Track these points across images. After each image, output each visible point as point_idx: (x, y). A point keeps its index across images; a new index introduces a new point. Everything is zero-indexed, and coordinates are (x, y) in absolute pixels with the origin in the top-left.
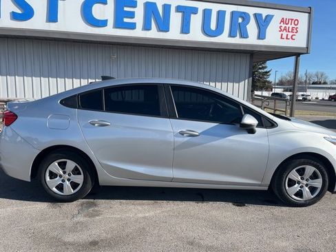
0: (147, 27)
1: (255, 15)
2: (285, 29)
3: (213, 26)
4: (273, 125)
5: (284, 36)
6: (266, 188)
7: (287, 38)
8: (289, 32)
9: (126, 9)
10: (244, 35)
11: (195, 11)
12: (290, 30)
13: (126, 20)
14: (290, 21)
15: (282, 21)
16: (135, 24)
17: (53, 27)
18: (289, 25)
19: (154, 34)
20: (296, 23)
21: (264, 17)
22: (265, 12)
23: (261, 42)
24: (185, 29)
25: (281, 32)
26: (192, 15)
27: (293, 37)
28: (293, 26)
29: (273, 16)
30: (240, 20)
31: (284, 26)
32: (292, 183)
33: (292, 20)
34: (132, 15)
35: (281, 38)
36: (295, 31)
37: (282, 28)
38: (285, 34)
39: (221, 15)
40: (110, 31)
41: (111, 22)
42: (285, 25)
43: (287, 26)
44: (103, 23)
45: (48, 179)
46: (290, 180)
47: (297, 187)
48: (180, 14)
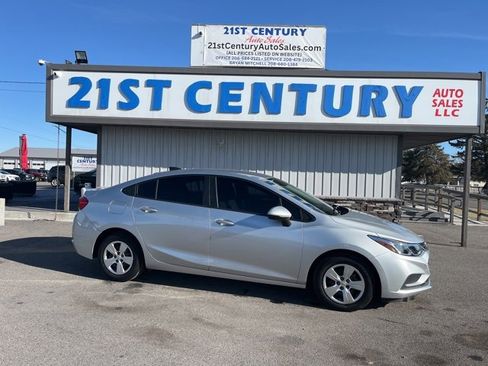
0: (254, 110)
1: (396, 89)
2: (442, 103)
3: (337, 104)
4: (310, 218)
5: (441, 112)
6: (304, 286)
7: (445, 115)
8: (447, 106)
9: (231, 92)
10: (380, 113)
11: (313, 88)
12: (450, 103)
13: (231, 104)
14: (449, 92)
15: (437, 92)
16: (241, 107)
17: (156, 115)
18: (448, 97)
19: (262, 117)
20: (459, 94)
21: (408, 90)
22: (409, 84)
23: (405, 122)
24: (300, 109)
25: (436, 108)
26: (309, 94)
27: (456, 113)
28: (454, 97)
29: (422, 87)
30: (374, 96)
31: (439, 99)
32: (330, 283)
33: (452, 90)
34: (238, 98)
35: (437, 114)
36: (458, 104)
37: (438, 103)
38: (441, 109)
39: (347, 91)
40: (213, 116)
41: (214, 107)
42: (442, 98)
43: (445, 99)
44: (207, 109)
45: (106, 258)
46: (328, 279)
47: (336, 288)
48: (295, 93)
